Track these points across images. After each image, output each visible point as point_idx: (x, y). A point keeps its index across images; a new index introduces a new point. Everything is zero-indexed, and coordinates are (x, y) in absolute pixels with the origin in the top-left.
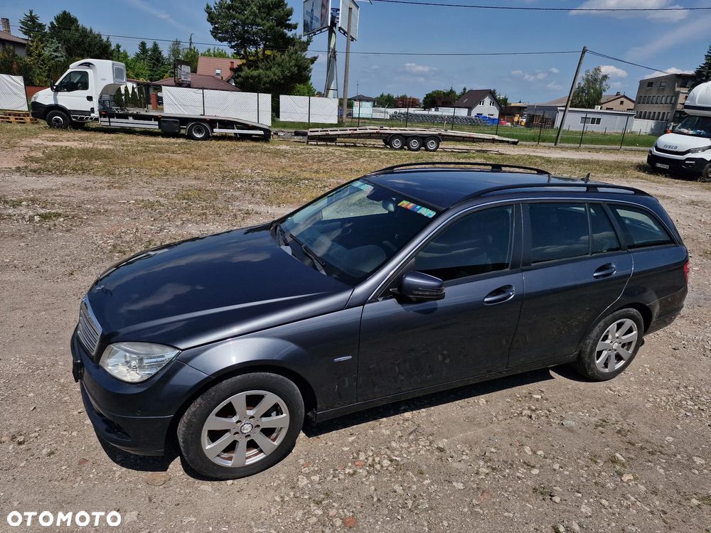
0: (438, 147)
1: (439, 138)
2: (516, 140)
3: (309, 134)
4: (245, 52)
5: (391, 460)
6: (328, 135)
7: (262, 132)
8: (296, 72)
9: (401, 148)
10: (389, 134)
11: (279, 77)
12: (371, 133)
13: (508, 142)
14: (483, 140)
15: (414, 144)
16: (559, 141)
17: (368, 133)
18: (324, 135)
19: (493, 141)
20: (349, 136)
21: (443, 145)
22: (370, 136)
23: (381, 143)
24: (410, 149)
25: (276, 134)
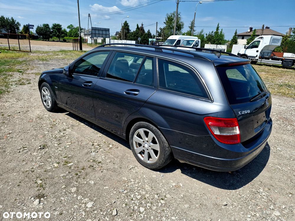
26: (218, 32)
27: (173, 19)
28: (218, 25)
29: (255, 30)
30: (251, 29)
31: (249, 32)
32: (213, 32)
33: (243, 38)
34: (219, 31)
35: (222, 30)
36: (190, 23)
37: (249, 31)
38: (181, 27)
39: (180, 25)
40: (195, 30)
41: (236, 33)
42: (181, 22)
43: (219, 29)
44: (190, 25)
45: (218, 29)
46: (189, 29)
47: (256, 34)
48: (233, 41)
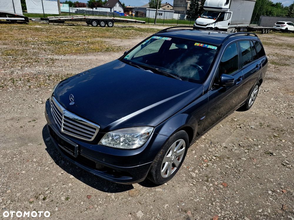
0: (113, 25)
1: (113, 21)
2: (145, 22)
3: (50, 19)
5: (215, 156)
6: (60, 19)
7: (23, 19)
9: (97, 26)
10: (91, 19)
12: (81, 19)
13: (141, 22)
14: (132, 22)
15: (103, 24)
16: (156, 22)
17: (80, 19)
18: (58, 20)
19: (136, 22)
20: (71, 20)
21: (115, 24)
22: (81, 20)
23: (85, 24)
24: (101, 26)
25: (31, 19)
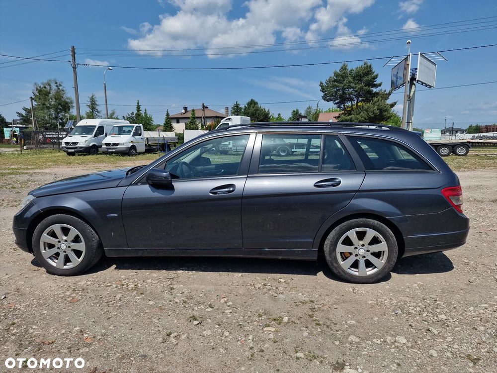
0: (467, 152)
1: (468, 146)
4: (344, 106)
8: (378, 113)
11: (365, 118)
15: (444, 151)
26: (141, 114)
27: (49, 93)
28: (138, 103)
29: (193, 111)
30: (186, 109)
31: (184, 113)
32: (133, 113)
33: (178, 122)
34: (142, 112)
35: (146, 111)
36: (89, 100)
37: (184, 111)
38: (70, 107)
39: (67, 103)
40: (99, 110)
41: (168, 115)
42: (67, 98)
43: (141, 109)
44: (89, 103)
45: (139, 108)
46: (88, 110)
47: (197, 115)
48: (167, 127)
